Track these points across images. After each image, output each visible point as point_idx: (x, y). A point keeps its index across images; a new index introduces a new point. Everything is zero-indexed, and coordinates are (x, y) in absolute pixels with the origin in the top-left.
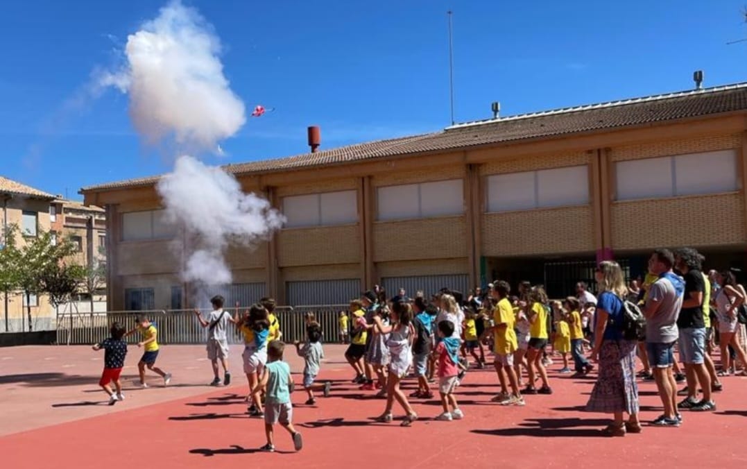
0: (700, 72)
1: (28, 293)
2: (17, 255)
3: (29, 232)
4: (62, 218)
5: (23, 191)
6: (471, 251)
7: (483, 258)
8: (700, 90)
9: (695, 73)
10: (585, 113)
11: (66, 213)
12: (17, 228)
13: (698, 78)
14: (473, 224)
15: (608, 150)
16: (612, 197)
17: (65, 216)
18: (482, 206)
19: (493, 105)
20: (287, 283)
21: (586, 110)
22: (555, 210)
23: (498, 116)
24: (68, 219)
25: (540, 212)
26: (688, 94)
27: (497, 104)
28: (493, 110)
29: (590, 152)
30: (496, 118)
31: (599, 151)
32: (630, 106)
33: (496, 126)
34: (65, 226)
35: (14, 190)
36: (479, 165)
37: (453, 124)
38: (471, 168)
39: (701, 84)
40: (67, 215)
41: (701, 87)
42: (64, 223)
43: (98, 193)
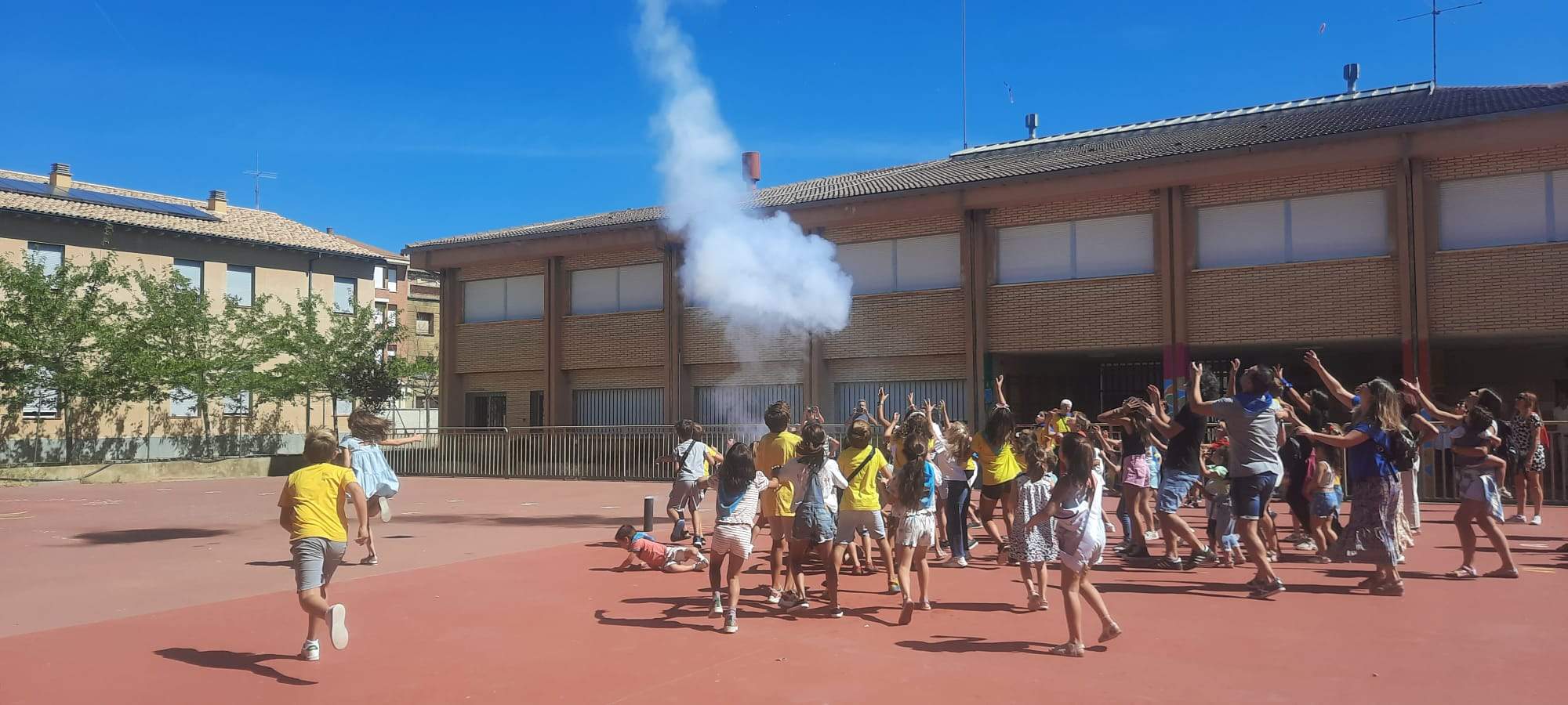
0: (1354, 66)
1: (334, 397)
2: (320, 341)
3: (338, 307)
4: (406, 286)
5: (336, 248)
6: (970, 345)
7: (989, 357)
8: (1353, 93)
9: (1346, 68)
10: (1168, 130)
11: (413, 279)
12: (321, 301)
13: (1350, 74)
14: (974, 303)
15: (1185, 189)
16: (1190, 264)
17: (409, 283)
18: (990, 276)
19: (1027, 117)
20: (697, 389)
21: (1169, 126)
22: (1101, 281)
23: (1034, 136)
24: (414, 289)
25: (1078, 284)
26: (1332, 100)
27: (1033, 117)
28: (1027, 126)
29: (1156, 192)
30: (1032, 138)
31: (1170, 190)
32: (1239, 118)
33: (1029, 150)
34: (409, 298)
35: (322, 246)
36: (987, 211)
37: (966, 147)
38: (972, 218)
39: (1355, 84)
40: (413, 283)
41: (1354, 89)
42: (409, 295)
43: (428, 252)
